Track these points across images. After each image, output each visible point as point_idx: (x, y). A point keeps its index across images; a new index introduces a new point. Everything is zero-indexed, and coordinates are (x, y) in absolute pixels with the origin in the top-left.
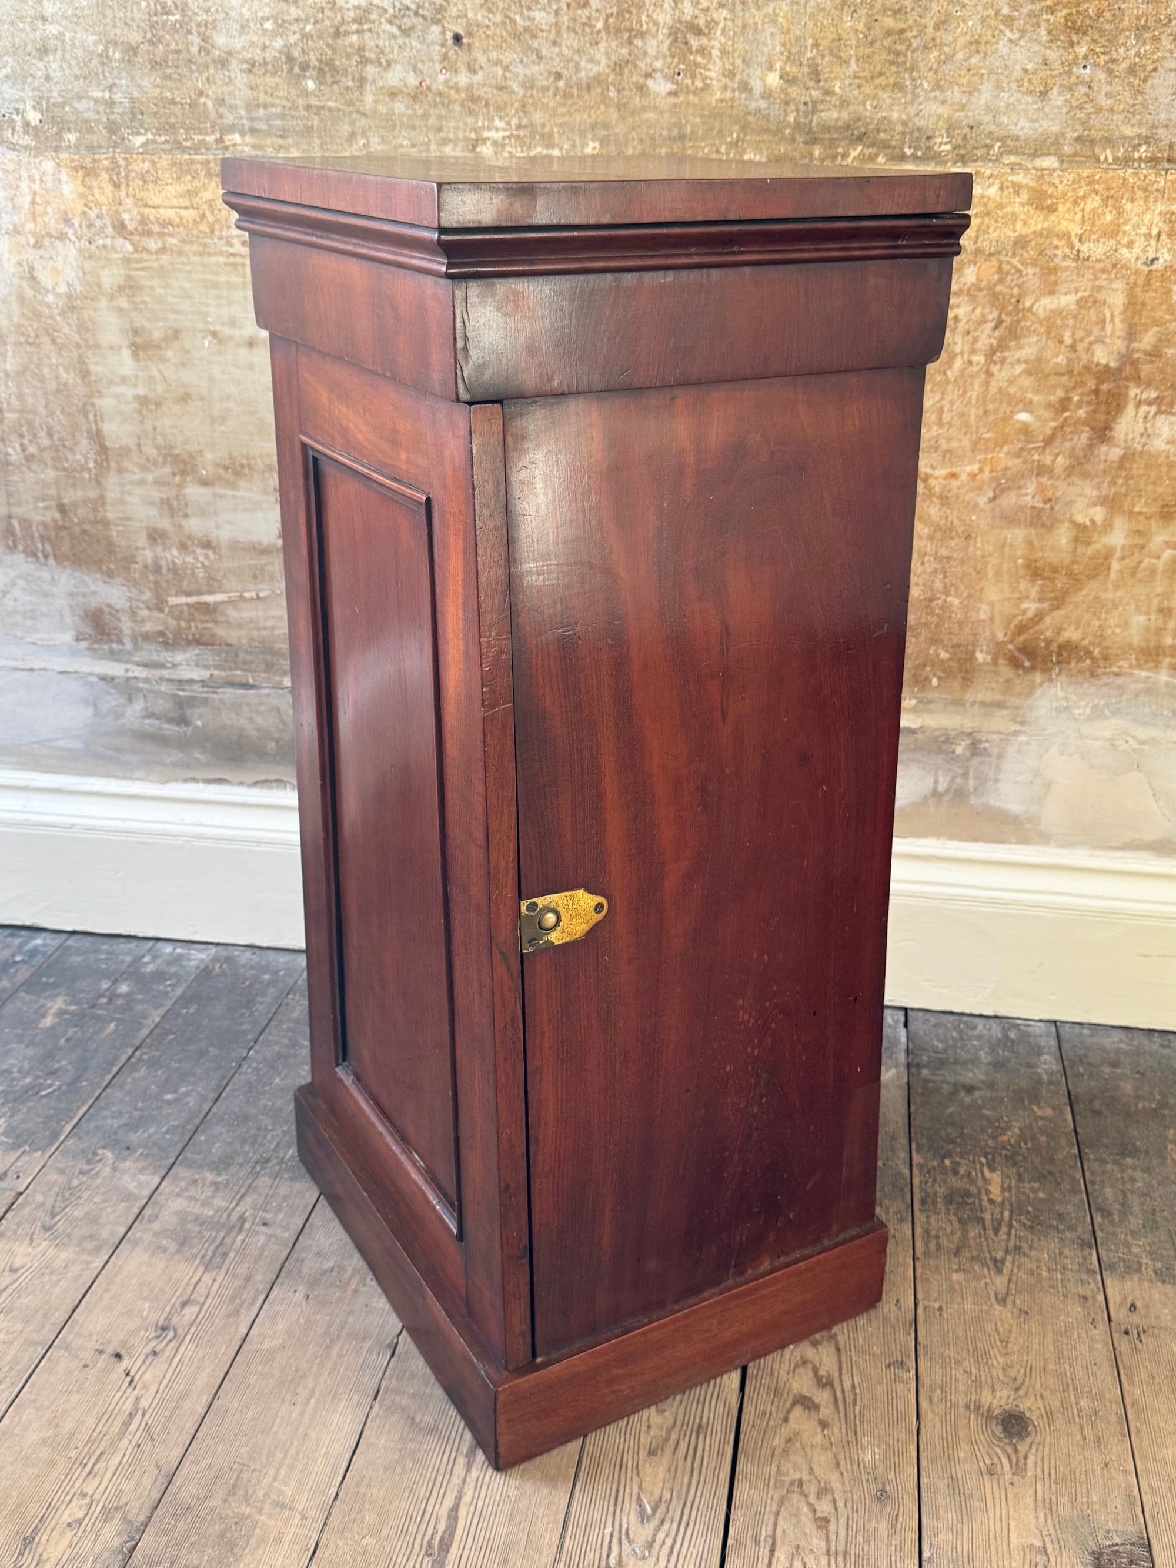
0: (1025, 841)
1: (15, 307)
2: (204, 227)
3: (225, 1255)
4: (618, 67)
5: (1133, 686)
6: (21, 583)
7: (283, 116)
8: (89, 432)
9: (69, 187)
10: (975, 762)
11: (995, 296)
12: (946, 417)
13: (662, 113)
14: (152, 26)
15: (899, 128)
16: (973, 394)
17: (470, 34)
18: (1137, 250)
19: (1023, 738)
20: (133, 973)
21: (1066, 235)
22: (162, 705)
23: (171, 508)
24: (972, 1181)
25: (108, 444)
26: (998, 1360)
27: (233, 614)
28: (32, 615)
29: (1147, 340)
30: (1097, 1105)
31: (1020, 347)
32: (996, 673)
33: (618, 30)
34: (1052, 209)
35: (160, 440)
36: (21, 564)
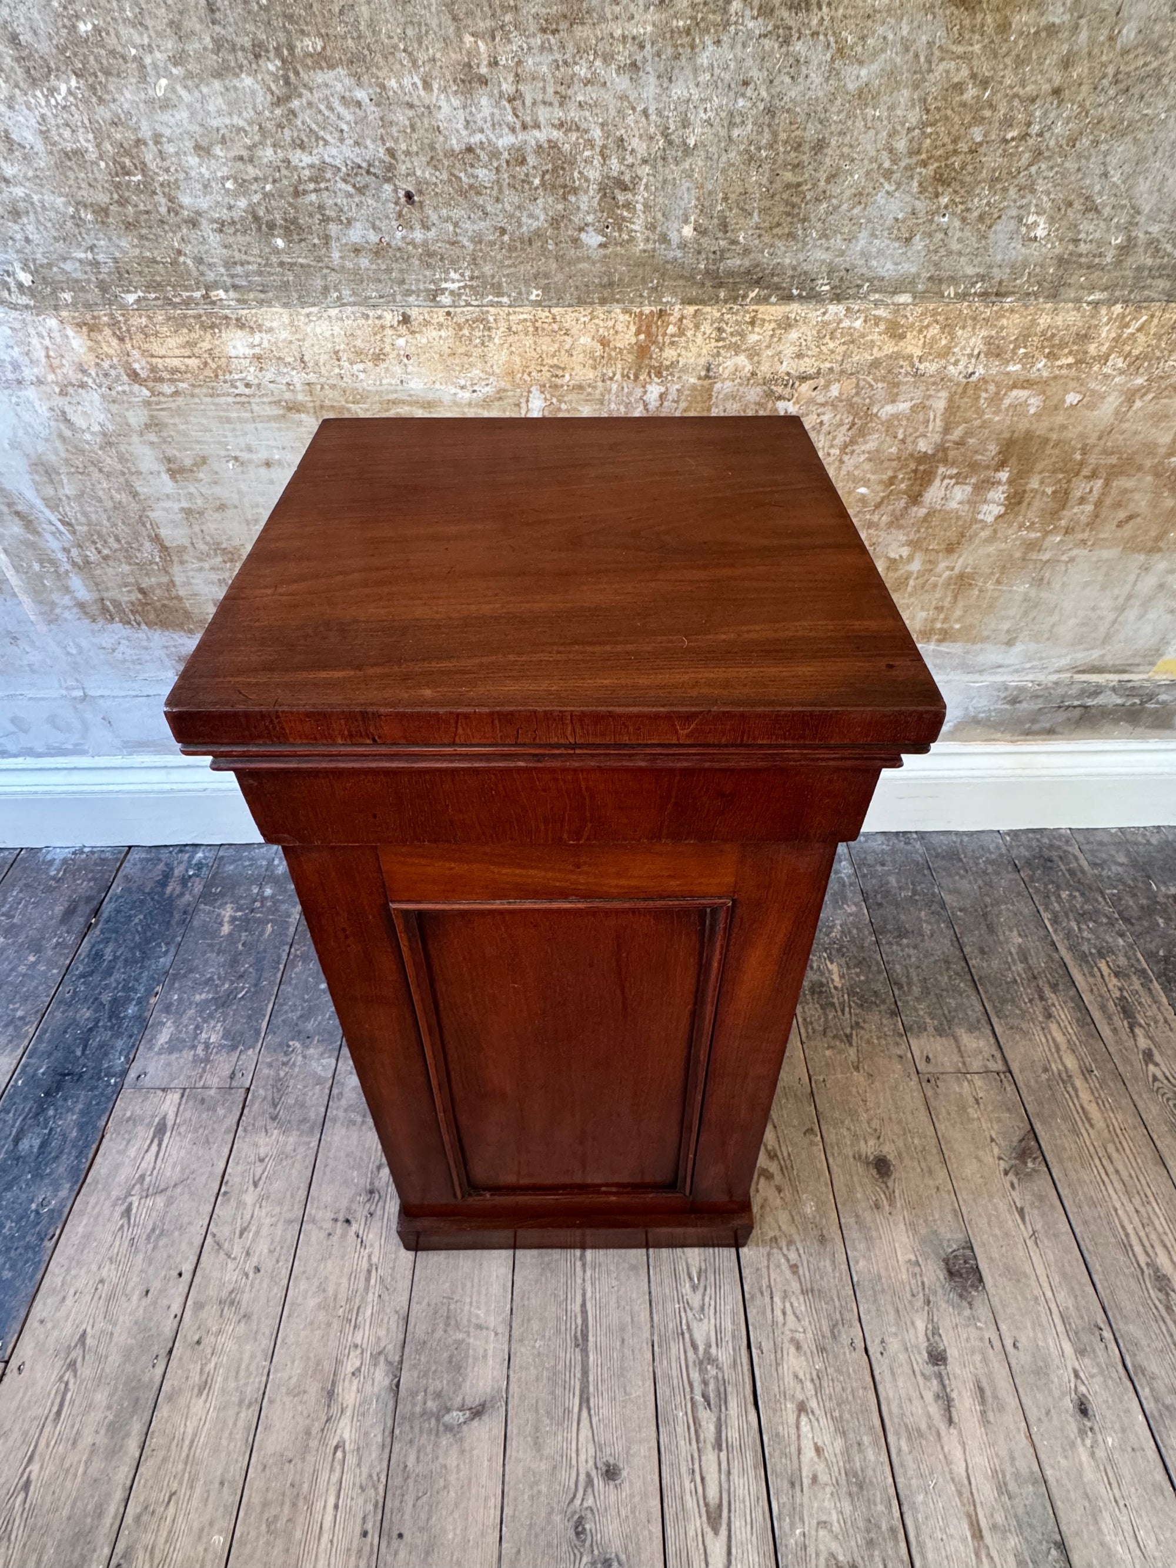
2: (209, 373)
4: (555, 222)
6: (125, 642)
8: (149, 536)
9: (78, 343)
11: (852, 405)
13: (594, 263)
14: (117, 186)
15: (790, 273)
17: (420, 192)
18: (960, 367)
21: (909, 358)
24: (822, 974)
25: (167, 544)
26: (864, 1117)
29: (957, 434)
30: (879, 898)
31: (866, 443)
33: (553, 187)
34: (902, 337)
36: (121, 630)
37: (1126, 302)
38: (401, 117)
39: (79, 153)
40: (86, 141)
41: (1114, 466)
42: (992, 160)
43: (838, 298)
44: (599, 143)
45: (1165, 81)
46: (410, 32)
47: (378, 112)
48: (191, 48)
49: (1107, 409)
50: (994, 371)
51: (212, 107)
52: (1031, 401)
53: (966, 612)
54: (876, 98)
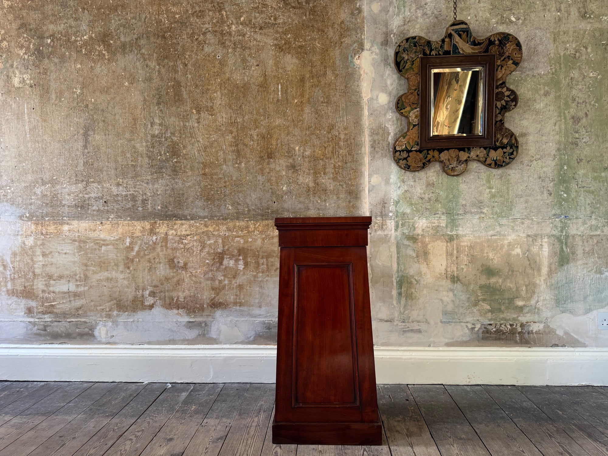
0: (217, 344)
1: (20, 249)
4: (133, 206)
5: (233, 310)
6: (14, 303)
7: (74, 215)
8: (32, 271)
9: (33, 227)
10: (206, 327)
11: (200, 241)
12: (194, 262)
13: (141, 213)
14: (51, 200)
15: (181, 215)
16: (198, 258)
17: (107, 201)
18: (222, 233)
19: (214, 322)
21: (210, 231)
22: (41, 327)
23: (47, 285)
25: (36, 273)
28: (16, 309)
29: (226, 248)
31: (205, 250)
32: (208, 309)
33: (133, 200)
34: (208, 227)
35: (46, 272)
36: (15, 298)
37: (253, 220)
38: (106, 190)
39: (47, 195)
40: (48, 193)
41: (267, 256)
42: (216, 196)
43: (192, 220)
44: (141, 194)
45: (244, 185)
46: (109, 178)
47: (101, 189)
48: (71, 180)
49: (259, 242)
50: (230, 234)
51: (72, 189)
52: (241, 240)
53: (244, 296)
54: (192, 187)
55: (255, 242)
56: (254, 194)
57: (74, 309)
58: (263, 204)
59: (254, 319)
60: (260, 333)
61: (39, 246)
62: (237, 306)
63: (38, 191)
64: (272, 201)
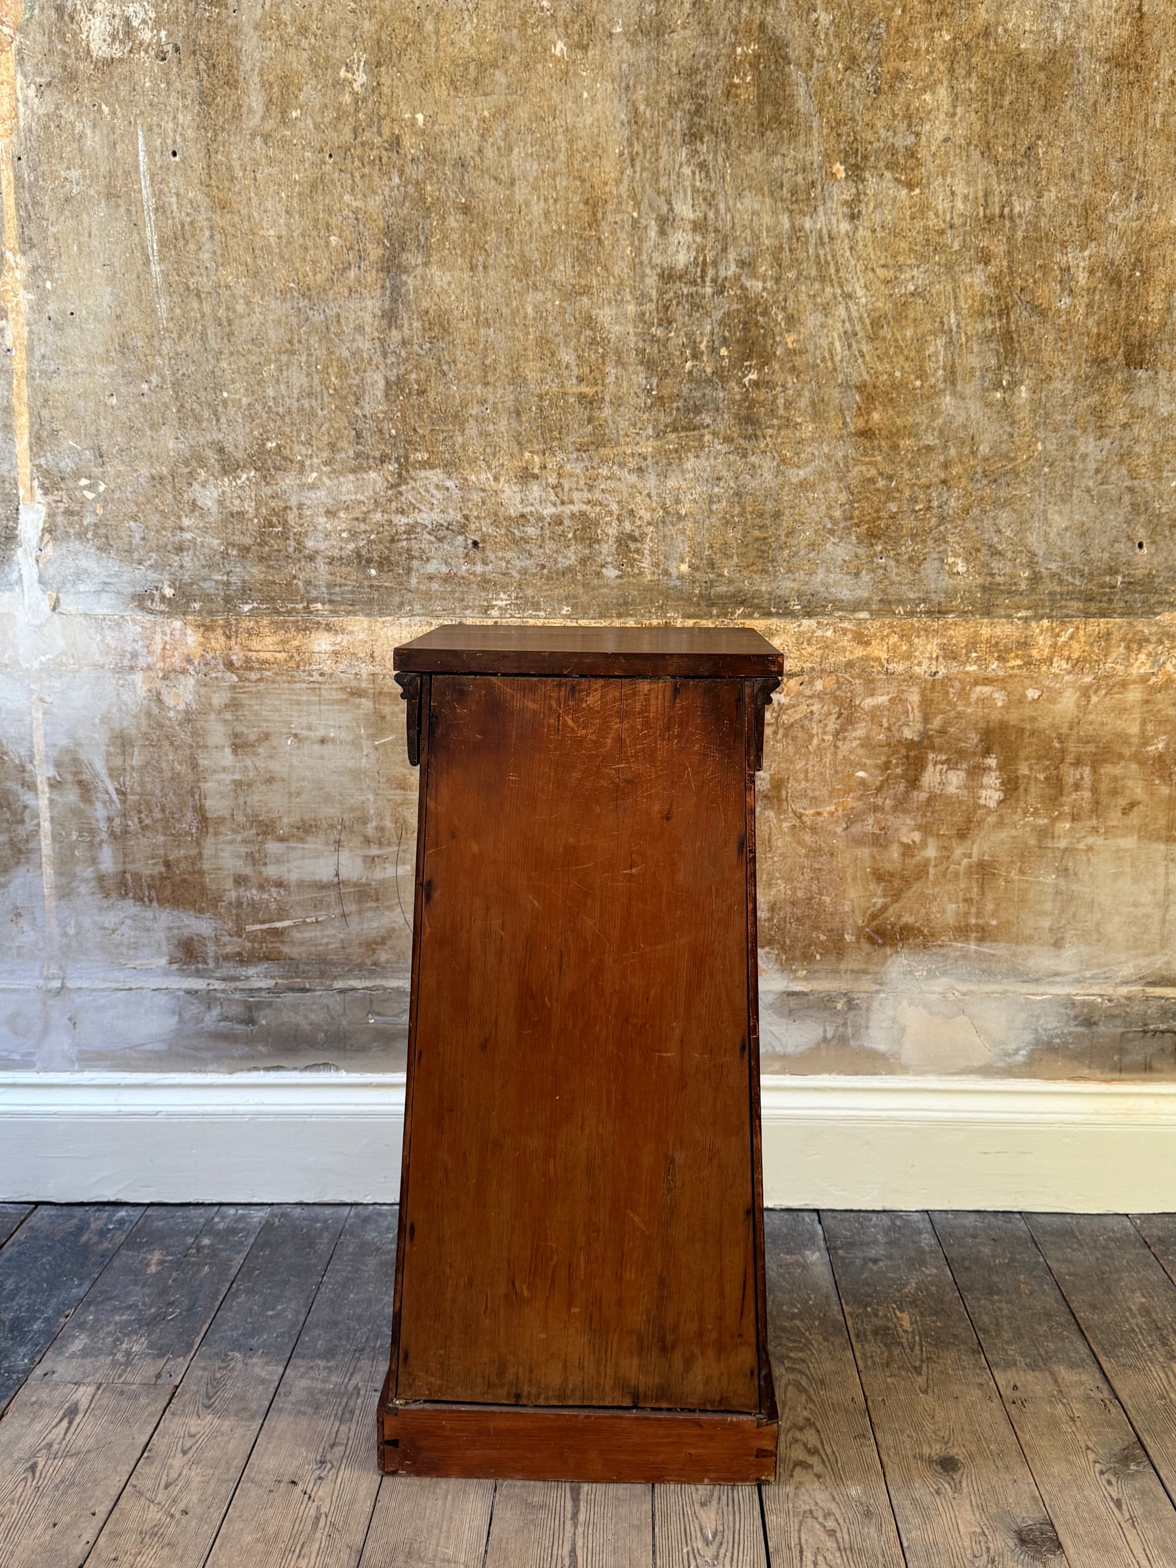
0: (891, 1072)
1: (144, 721)
2: (292, 664)
3: (352, 1412)
4: (583, 561)
5: (953, 954)
6: (129, 922)
7: (352, 592)
8: (194, 807)
9: (192, 639)
10: (851, 1014)
11: (836, 698)
12: (810, 775)
13: (612, 589)
14: (262, 534)
15: (767, 596)
16: (827, 761)
17: (484, 541)
18: (924, 667)
19: (882, 995)
20: (208, 1229)
21: (878, 659)
22: (236, 1010)
23: (253, 859)
24: (890, 1320)
25: (208, 815)
26: (929, 1427)
27: (297, 935)
28: (135, 946)
29: (937, 722)
30: (967, 1263)
31: (855, 730)
32: (860, 948)
33: (582, 539)
34: (868, 643)
35: (249, 810)
36: (130, 907)
37: (1050, 617)
38: (476, 497)
39: (241, 514)
40: (249, 507)
41: (1095, 754)
42: (909, 523)
43: (809, 615)
44: (616, 512)
45: (1022, 475)
46: (488, 450)
47: (460, 494)
48: (338, 457)
49: (1068, 703)
50: (955, 671)
51: (344, 489)
52: (996, 695)
53: (998, 905)
54: (813, 487)
55: (1052, 701)
56: (1060, 513)
57: (360, 945)
58: (1095, 554)
59: (1032, 988)
60: (1052, 1037)
61: (220, 712)
62: (967, 939)
63: (208, 496)
64: (1129, 539)
